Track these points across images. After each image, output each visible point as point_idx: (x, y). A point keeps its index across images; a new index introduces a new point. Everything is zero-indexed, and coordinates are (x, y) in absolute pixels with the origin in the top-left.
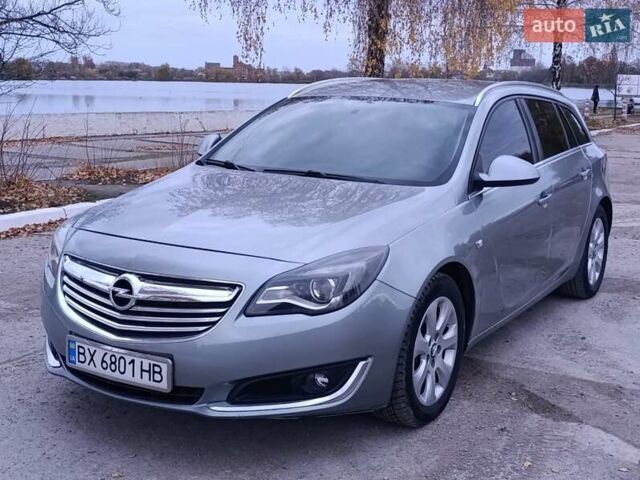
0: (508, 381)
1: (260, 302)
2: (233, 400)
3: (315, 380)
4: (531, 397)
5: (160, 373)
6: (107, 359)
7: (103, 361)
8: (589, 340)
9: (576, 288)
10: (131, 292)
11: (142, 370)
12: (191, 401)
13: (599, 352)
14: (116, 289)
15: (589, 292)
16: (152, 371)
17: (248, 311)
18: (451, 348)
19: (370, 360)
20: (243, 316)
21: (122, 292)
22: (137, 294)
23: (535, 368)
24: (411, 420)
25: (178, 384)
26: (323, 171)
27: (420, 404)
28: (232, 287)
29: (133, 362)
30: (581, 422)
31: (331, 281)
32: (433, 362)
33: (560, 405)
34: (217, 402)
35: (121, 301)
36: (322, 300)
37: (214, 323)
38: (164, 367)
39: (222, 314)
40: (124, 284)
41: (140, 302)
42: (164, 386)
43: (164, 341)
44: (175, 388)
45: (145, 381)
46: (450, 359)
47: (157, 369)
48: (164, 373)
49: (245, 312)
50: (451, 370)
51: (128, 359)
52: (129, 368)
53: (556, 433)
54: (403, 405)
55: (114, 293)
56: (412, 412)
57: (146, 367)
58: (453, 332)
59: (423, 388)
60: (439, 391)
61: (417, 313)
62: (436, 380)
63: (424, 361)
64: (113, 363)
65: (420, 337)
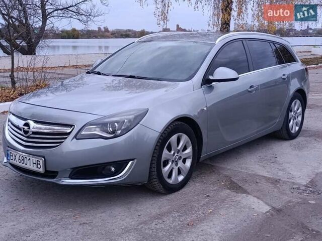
1: (83, 133)
2: (71, 177)
3: (110, 169)
4: (232, 182)
5: (39, 164)
6: (20, 158)
8: (278, 159)
9: (283, 134)
10: (29, 129)
11: (33, 163)
12: (54, 177)
13: (279, 164)
14: (24, 127)
15: (291, 137)
16: (37, 163)
17: (77, 137)
18: (188, 158)
19: (135, 161)
20: (75, 139)
21: (26, 128)
22: (32, 129)
23: (243, 171)
24: (162, 190)
25: (48, 169)
26: (136, 76)
28: (71, 126)
29: (30, 159)
30: (249, 194)
31: (116, 124)
32: (177, 165)
33: (243, 187)
34: (65, 178)
35: (26, 132)
36: (113, 132)
37: (62, 142)
38: (41, 161)
39: (66, 138)
40: (27, 125)
41: (34, 133)
42: (41, 170)
44: (46, 171)
45: (34, 168)
46: (188, 163)
47: (39, 163)
48: (41, 164)
49: (75, 137)
50: (188, 169)
51: (28, 158)
52: (29, 161)
53: (233, 198)
54: (156, 183)
55: (23, 128)
56: (161, 186)
57: (34, 162)
58: (189, 150)
59: (170, 176)
60: (181, 178)
61: (163, 140)
62: (179, 172)
63: (170, 163)
64: (23, 160)
65: (165, 151)
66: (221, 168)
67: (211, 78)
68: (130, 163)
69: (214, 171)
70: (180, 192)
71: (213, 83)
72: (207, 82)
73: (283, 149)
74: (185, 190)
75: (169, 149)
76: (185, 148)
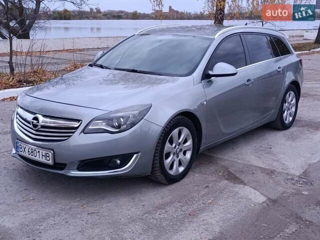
0: (222, 166)
1: (90, 127)
2: (79, 169)
3: (116, 162)
4: (230, 173)
5: (49, 157)
7: (29, 151)
8: (273, 149)
9: (278, 125)
10: (38, 122)
11: (43, 156)
12: (62, 169)
13: (274, 154)
14: (33, 121)
15: (285, 127)
16: (46, 156)
17: (85, 132)
18: (189, 150)
19: (140, 154)
20: (83, 133)
21: (35, 122)
22: (41, 123)
23: (239, 161)
24: (164, 181)
25: (56, 162)
26: (138, 69)
27: (169, 174)
28: (78, 121)
29: (39, 152)
30: (246, 185)
31: (122, 119)
32: (178, 156)
33: (241, 178)
34: (73, 170)
35: (35, 126)
36: (119, 127)
37: (71, 136)
38: (50, 154)
39: (74, 132)
40: (36, 119)
41: (43, 127)
42: (51, 162)
43: (50, 143)
44: (55, 163)
45: (43, 160)
46: (189, 155)
47: (48, 155)
48: (50, 157)
49: (83, 131)
50: (188, 160)
51: (37, 151)
52: (38, 154)
53: (231, 189)
54: (159, 174)
55: (33, 122)
56: (164, 178)
57: (44, 154)
58: (189, 143)
59: (171, 167)
60: (181, 169)
61: (166, 134)
62: (180, 164)
63: (172, 156)
64: (32, 152)
65: (168, 144)
66: (218, 158)
67: (210, 72)
68: (135, 156)
69: (212, 162)
70: (181, 182)
71: (212, 78)
72: (206, 76)
73: (277, 139)
74: (186, 180)
75: (171, 142)
76: (185, 141)
